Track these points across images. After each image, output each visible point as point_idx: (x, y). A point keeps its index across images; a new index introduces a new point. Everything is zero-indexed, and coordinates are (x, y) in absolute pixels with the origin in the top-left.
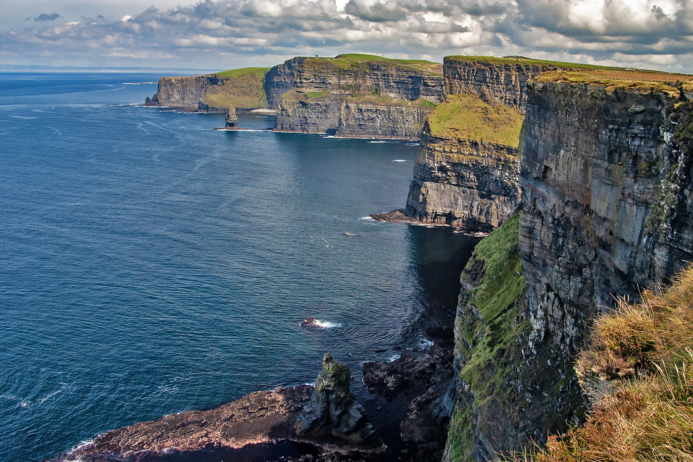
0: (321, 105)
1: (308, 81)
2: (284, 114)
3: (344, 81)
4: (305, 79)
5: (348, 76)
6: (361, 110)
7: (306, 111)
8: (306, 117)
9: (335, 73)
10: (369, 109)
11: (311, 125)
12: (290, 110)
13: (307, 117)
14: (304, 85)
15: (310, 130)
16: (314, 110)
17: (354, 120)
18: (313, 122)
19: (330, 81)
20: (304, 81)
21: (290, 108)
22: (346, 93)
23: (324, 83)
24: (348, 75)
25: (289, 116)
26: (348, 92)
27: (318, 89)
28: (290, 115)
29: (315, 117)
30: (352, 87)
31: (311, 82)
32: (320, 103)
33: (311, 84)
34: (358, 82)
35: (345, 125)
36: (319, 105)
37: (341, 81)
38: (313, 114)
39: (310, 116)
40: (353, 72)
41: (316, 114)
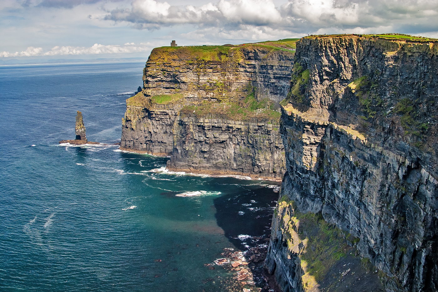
0: (170, 114)
1: (156, 79)
2: (128, 126)
3: (206, 78)
4: (150, 76)
5: (211, 70)
6: (203, 128)
7: (151, 123)
8: (150, 132)
9: (191, 67)
10: (216, 125)
11: (157, 144)
12: (134, 121)
13: (152, 132)
14: (150, 85)
15: (156, 151)
16: (161, 123)
17: (193, 144)
18: (160, 140)
19: (184, 79)
20: (150, 79)
21: (134, 118)
22: (209, 96)
23: (176, 82)
24: (211, 68)
25: (132, 129)
26: (212, 94)
27: (168, 90)
28: (134, 127)
29: (162, 131)
30: (218, 87)
31: (160, 81)
32: (167, 111)
33: (160, 83)
34: (228, 78)
35: (179, 151)
36: (167, 114)
37: (201, 78)
38: (160, 127)
39: (155, 130)
40: (220, 63)
41: (164, 128)
